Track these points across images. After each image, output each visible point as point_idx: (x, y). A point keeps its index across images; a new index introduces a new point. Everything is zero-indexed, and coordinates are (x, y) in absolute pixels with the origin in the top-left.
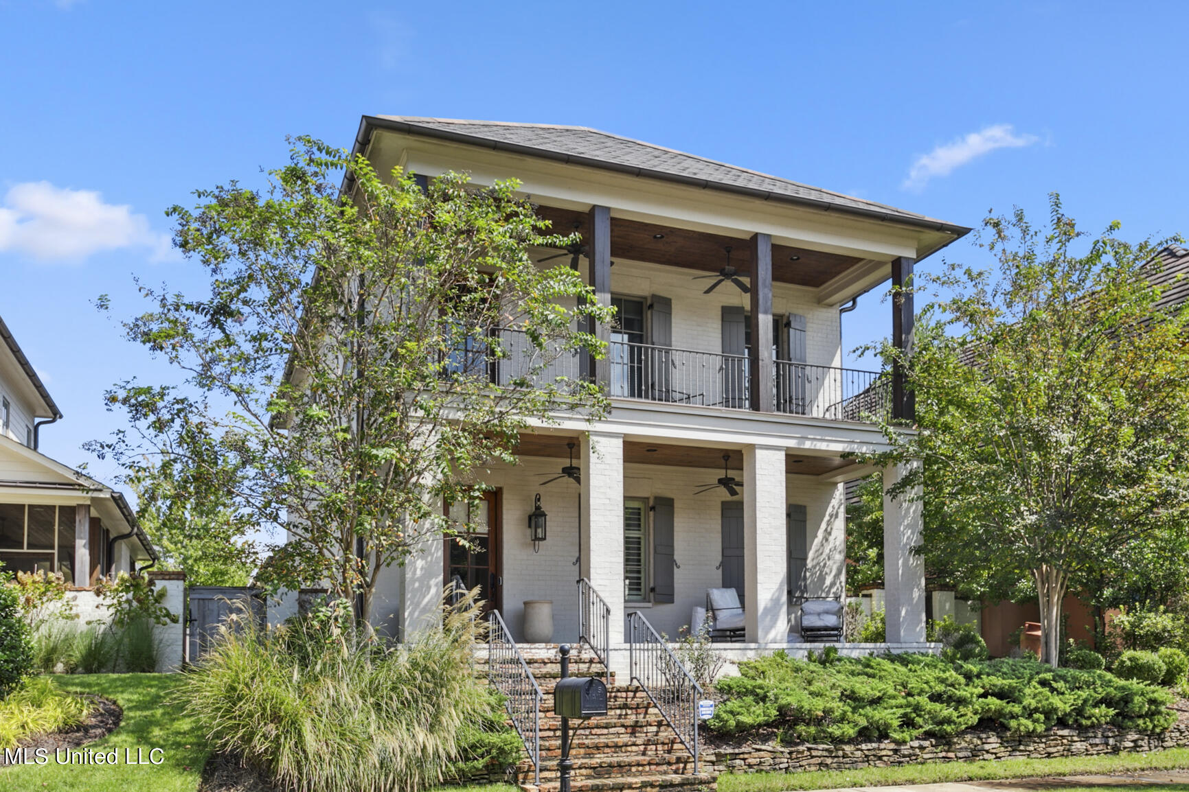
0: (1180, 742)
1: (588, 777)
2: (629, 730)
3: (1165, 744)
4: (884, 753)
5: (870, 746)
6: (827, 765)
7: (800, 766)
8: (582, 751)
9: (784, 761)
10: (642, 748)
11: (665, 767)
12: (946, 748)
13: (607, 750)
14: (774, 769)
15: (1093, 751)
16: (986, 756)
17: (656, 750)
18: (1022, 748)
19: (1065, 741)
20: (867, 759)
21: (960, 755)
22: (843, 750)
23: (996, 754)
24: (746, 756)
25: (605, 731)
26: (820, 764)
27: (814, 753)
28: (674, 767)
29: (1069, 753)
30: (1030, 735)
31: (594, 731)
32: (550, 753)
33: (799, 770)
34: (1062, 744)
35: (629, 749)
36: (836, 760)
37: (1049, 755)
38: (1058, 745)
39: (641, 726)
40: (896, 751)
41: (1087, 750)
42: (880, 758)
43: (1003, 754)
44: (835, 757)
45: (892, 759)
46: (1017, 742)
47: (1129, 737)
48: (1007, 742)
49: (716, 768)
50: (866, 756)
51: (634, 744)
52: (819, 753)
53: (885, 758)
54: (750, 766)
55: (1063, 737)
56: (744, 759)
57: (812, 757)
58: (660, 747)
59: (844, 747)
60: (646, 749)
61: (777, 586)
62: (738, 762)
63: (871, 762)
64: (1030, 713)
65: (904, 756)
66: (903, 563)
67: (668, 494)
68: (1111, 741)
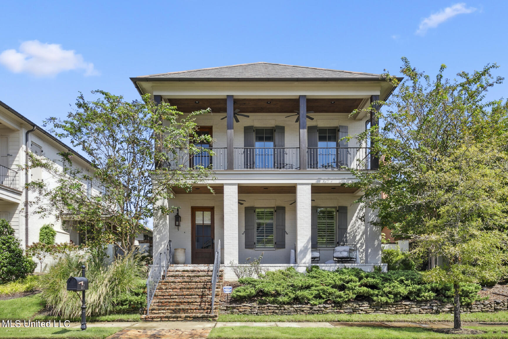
0: (484, 310)
1: (171, 313)
2: (200, 297)
3: (471, 311)
4: (304, 309)
5: (298, 306)
6: (276, 313)
7: (263, 313)
8: (175, 304)
9: (256, 310)
10: (199, 303)
11: (202, 311)
12: (339, 308)
13: (185, 304)
14: (251, 314)
15: (424, 312)
16: (360, 312)
17: (205, 304)
18: (381, 309)
19: (407, 307)
20: (296, 311)
21: (346, 311)
22: (284, 307)
23: (366, 311)
24: (238, 308)
25: (191, 297)
26: (273, 312)
27: (270, 308)
28: (206, 311)
29: (408, 312)
30: (387, 304)
31: (186, 297)
32: (162, 304)
33: (263, 314)
34: (405, 308)
35: (194, 303)
36: (280, 311)
37: (397, 313)
38: (403, 309)
39: (205, 295)
40: (311, 308)
41: (420, 311)
42: (303, 311)
43: (370, 312)
44: (280, 310)
45: (309, 312)
46: (378, 307)
47: (447, 306)
48: (374, 306)
49: (226, 312)
50: (296, 310)
51: (196, 302)
52: (272, 308)
53: (305, 311)
54: (240, 312)
55: (406, 305)
56: (238, 309)
57: (269, 309)
58: (207, 303)
59: (284, 306)
60: (201, 304)
61: (307, 241)
62: (235, 310)
63: (299, 313)
64: (386, 294)
65: (315, 311)
66: (370, 230)
67: (283, 205)
68: (434, 308)
